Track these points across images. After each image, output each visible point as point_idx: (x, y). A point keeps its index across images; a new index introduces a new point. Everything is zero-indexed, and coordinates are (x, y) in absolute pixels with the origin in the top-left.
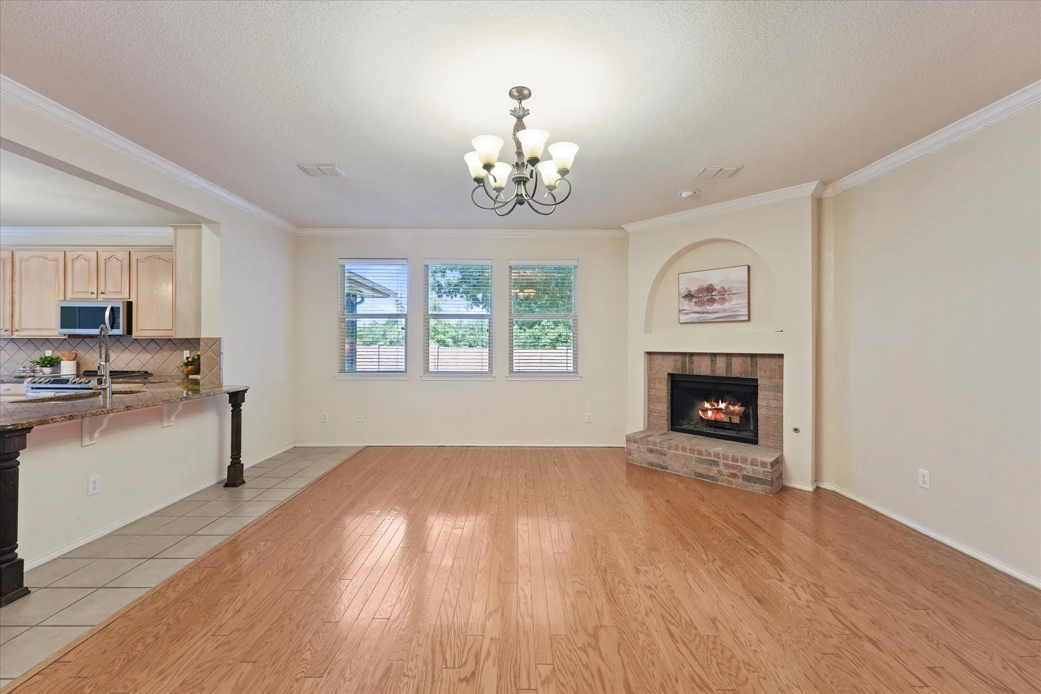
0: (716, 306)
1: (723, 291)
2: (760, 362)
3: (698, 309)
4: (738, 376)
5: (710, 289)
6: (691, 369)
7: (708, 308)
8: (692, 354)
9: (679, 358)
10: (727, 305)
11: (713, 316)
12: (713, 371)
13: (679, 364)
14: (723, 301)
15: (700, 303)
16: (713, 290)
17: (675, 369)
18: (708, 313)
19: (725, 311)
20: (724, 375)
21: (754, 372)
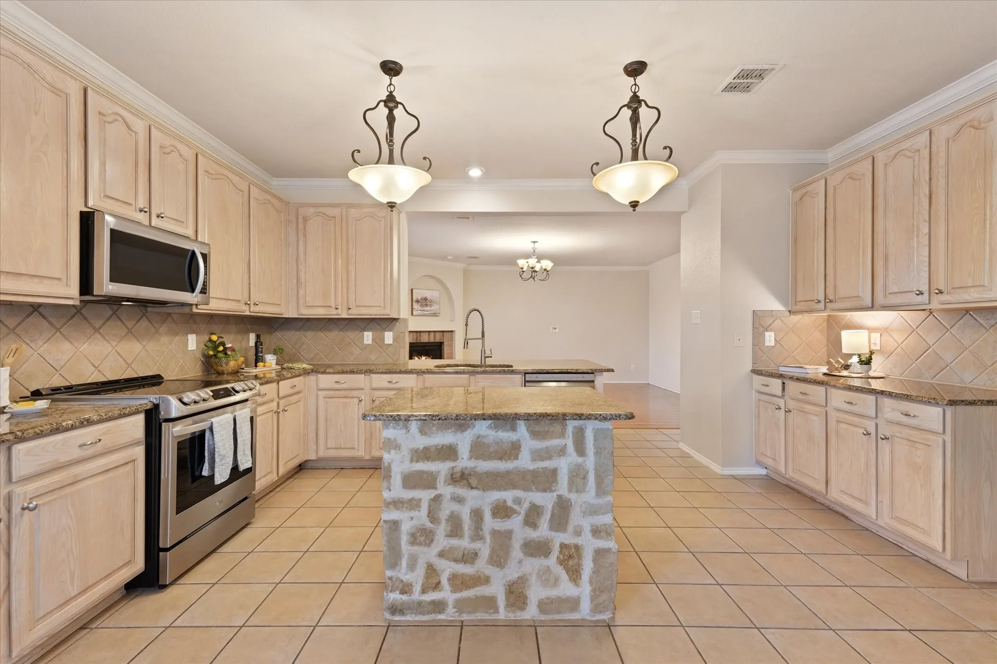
0: (428, 308)
1: (431, 301)
2: (445, 334)
3: (421, 309)
4: (438, 341)
5: (426, 299)
6: (420, 340)
7: (426, 308)
8: (420, 332)
9: (415, 334)
10: (432, 308)
11: (427, 313)
12: (429, 340)
13: (415, 337)
14: (431, 306)
15: (422, 306)
16: (427, 300)
17: (413, 340)
18: (425, 311)
19: (432, 310)
20: (427, 341)
21: (443, 339)
